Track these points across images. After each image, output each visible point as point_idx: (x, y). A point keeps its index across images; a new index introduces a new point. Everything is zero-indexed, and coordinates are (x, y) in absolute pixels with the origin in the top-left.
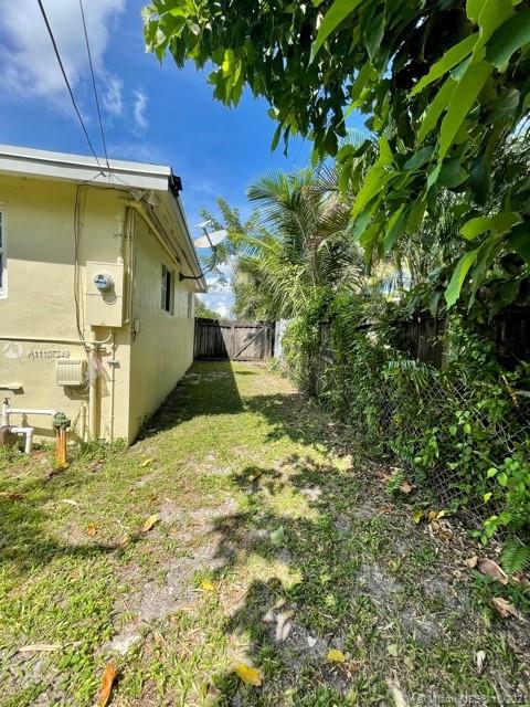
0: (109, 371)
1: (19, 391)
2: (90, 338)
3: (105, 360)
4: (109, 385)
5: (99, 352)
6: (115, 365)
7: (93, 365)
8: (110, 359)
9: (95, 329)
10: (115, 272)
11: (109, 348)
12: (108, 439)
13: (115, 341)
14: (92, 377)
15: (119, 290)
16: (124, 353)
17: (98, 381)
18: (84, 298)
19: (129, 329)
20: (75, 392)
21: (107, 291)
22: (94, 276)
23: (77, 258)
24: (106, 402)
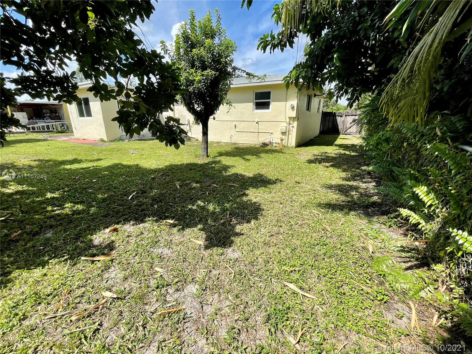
0: (291, 128)
1: (272, 133)
2: (288, 120)
3: (291, 126)
4: (291, 132)
5: (290, 124)
6: (293, 127)
7: (288, 127)
8: (292, 125)
9: (289, 118)
10: (295, 103)
11: (292, 122)
12: (290, 146)
13: (294, 121)
14: (287, 130)
15: (295, 108)
16: (295, 124)
17: (289, 131)
18: (287, 110)
19: (297, 117)
20: (284, 133)
21: (293, 108)
22: (290, 105)
23: (286, 100)
24: (290, 136)
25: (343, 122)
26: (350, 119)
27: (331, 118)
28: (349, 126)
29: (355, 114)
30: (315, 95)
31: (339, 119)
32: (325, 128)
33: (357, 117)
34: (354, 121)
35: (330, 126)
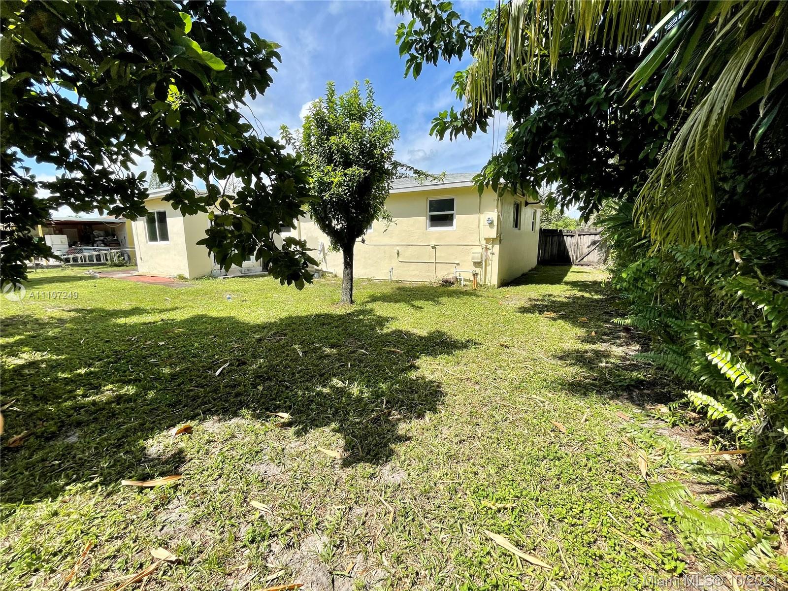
0: (490, 256)
1: (458, 264)
2: (484, 243)
3: (489, 252)
4: (490, 262)
5: (487, 249)
6: (493, 254)
7: (484, 254)
8: (490, 251)
9: (485, 239)
10: (494, 215)
11: (490, 247)
12: (489, 284)
13: (493, 244)
14: (484, 259)
15: (495, 223)
16: (496, 249)
17: (486, 260)
18: (482, 227)
19: (499, 238)
20: (478, 264)
21: (491, 224)
22: (486, 218)
23: (480, 212)
24: (489, 268)
25: (576, 245)
26: (587, 240)
27: (555, 238)
28: (585, 251)
29: (595, 232)
30: (527, 204)
31: (568, 240)
32: (547, 255)
33: (597, 238)
34: (594, 243)
35: (555, 251)
